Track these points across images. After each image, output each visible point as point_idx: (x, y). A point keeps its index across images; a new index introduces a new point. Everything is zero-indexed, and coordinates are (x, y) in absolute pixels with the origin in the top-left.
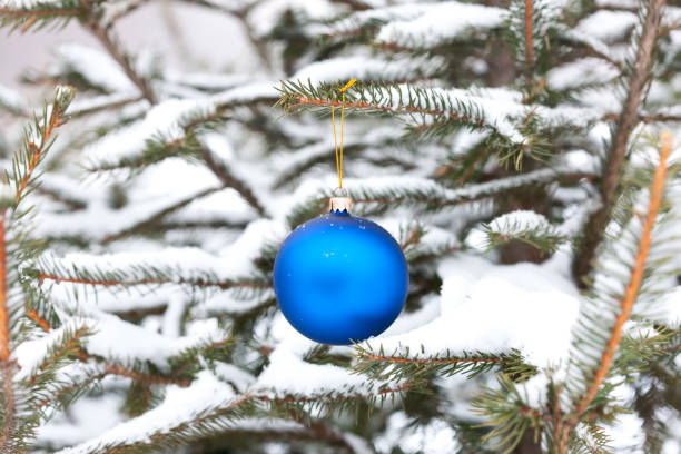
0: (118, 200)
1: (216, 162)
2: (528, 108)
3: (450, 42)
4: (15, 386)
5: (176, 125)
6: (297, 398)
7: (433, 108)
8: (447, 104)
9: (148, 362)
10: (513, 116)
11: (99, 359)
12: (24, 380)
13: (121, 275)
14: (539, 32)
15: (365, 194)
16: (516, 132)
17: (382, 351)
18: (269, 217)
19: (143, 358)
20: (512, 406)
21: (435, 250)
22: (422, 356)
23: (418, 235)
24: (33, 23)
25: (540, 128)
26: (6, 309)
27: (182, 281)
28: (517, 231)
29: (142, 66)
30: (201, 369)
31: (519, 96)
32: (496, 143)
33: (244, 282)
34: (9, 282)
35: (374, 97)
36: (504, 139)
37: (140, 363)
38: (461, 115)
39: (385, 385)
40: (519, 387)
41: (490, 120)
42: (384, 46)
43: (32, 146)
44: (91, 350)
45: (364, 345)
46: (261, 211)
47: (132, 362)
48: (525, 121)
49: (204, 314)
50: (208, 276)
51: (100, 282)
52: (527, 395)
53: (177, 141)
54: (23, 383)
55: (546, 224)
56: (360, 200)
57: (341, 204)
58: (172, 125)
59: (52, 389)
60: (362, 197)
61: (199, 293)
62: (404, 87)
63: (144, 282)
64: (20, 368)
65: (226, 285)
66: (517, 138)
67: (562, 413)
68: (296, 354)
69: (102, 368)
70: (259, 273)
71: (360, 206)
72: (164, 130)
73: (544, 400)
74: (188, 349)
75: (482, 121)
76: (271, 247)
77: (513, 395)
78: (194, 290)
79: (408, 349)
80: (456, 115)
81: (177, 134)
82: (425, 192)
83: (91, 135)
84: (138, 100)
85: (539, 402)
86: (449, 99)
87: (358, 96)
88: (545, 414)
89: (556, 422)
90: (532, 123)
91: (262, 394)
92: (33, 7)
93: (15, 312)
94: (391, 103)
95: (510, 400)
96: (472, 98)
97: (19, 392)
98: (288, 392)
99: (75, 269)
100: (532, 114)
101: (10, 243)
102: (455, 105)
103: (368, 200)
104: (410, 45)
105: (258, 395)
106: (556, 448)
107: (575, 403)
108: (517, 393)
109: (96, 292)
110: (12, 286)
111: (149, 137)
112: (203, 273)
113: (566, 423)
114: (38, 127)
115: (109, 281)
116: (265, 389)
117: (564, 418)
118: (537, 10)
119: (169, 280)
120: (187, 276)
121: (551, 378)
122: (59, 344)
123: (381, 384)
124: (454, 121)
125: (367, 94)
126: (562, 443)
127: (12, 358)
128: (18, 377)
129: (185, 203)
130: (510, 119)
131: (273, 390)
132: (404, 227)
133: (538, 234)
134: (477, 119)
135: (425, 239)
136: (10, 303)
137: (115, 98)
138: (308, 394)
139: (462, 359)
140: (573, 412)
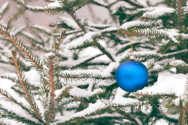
0: (76, 57)
1: (102, 47)
2: (179, 34)
3: (161, 17)
4: (54, 100)
5: (91, 38)
6: (121, 106)
7: (155, 34)
8: (159, 33)
9: (84, 98)
10: (176, 36)
11: (72, 97)
12: (56, 99)
13: (78, 76)
14: (183, 15)
15: (139, 56)
16: (176, 40)
17: (142, 93)
18: (115, 62)
19: (83, 96)
20: (172, 105)
21: (157, 70)
22: (151, 95)
23: (152, 66)
24: (56, 12)
25: (183, 39)
26: (53, 82)
27: (93, 77)
28: (177, 65)
29: (82, 22)
30: (98, 99)
31: (178, 31)
32: (171, 43)
33: (108, 78)
34: (54, 75)
35: (140, 31)
36: (173, 42)
37: (82, 98)
38: (162, 36)
39: (143, 103)
40: (173, 101)
41: (170, 37)
42: (144, 18)
43: (56, 43)
44: (70, 94)
45: (137, 92)
46: (113, 60)
47: (80, 98)
48: (179, 37)
49: (98, 87)
50: (99, 76)
51: (72, 78)
52: (175, 102)
53: (92, 42)
54: (56, 100)
55: (184, 63)
56: (138, 57)
57: (132, 58)
58: (90, 38)
59: (61, 103)
60: (138, 56)
61: (97, 81)
62: (148, 29)
63: (83, 77)
64: (56, 96)
65: (104, 79)
66: (176, 41)
67: (183, 107)
68: (121, 95)
69: (73, 99)
70: (112, 76)
71: (138, 59)
72: (88, 39)
73: (179, 104)
74: (94, 94)
75: (168, 37)
76: (115, 69)
77: (171, 102)
78: (96, 80)
79: (148, 93)
80: (161, 36)
81: (92, 40)
82: (154, 55)
83: (69, 41)
84: (81, 31)
85: (178, 104)
86: (159, 32)
87: (136, 31)
88: (179, 107)
89: (182, 109)
90: (180, 38)
91: (113, 105)
92: (56, 8)
93: (55, 82)
94: (145, 33)
95: (171, 104)
96: (165, 32)
97: (55, 102)
98: (119, 105)
99: (66, 74)
100: (180, 35)
101: (54, 66)
102: (161, 33)
103: (140, 57)
104: (151, 18)
105: (112, 105)
106: (182, 115)
107: (186, 104)
108: (172, 102)
109: (71, 80)
110: (54, 76)
111: (84, 41)
112: (98, 75)
113: (184, 109)
114: (58, 39)
115: (75, 77)
116: (113, 104)
117: (184, 108)
118: (182, 9)
119: (90, 77)
120: (94, 76)
121: (180, 99)
122: (65, 90)
123: (142, 102)
124: (161, 37)
125: (139, 31)
126: (184, 114)
127: (54, 93)
128: (55, 98)
129: (93, 58)
130: (175, 37)
131: (116, 104)
132: (149, 64)
133: (182, 66)
134: (166, 37)
135: (154, 67)
136: (54, 80)
137: (75, 31)
138: (124, 105)
139: (161, 96)
140: (186, 106)
